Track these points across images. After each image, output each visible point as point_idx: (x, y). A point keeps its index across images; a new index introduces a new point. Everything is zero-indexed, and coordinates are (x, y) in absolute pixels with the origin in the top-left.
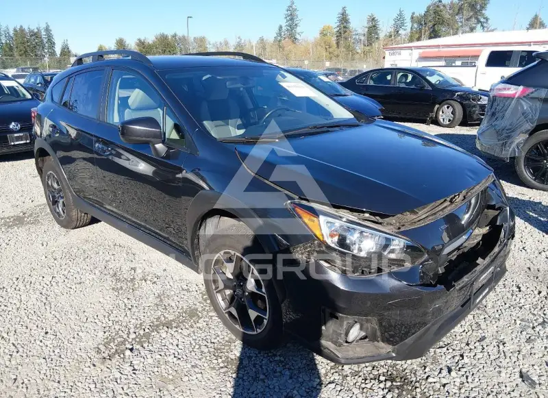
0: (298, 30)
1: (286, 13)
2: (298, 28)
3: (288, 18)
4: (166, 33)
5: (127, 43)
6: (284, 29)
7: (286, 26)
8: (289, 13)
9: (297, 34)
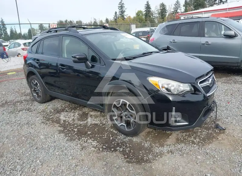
2: (125, 13)
6: (118, 13)
7: (119, 12)
8: (120, 5)
9: (125, 16)
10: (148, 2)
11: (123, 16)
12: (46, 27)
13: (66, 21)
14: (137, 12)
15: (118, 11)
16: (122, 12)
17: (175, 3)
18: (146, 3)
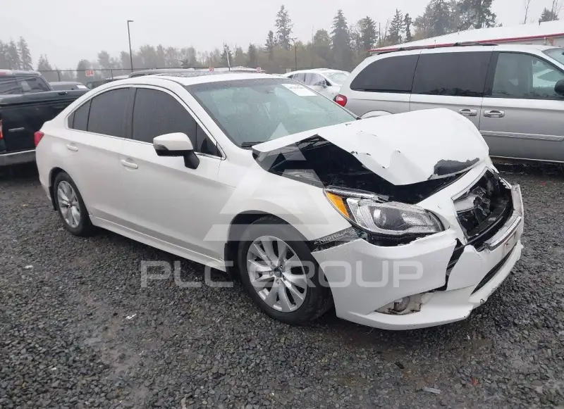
1: (277, 18)
2: (290, 33)
3: (280, 24)
6: (275, 35)
7: (279, 31)
8: (280, 18)
9: (291, 40)
10: (340, 13)
11: (286, 41)
12: (115, 59)
13: (160, 48)
14: (314, 34)
15: (275, 30)
16: (285, 32)
17: (392, 18)
18: (337, 15)
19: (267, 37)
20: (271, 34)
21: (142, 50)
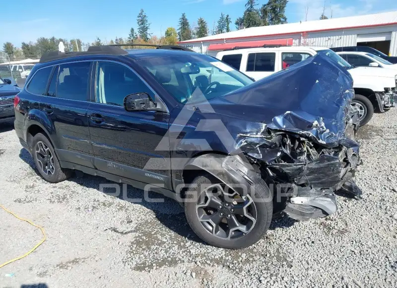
0: (149, 31)
1: (138, 19)
2: (148, 30)
3: (140, 23)
4: (45, 38)
5: (14, 47)
6: (135, 31)
7: (139, 28)
8: (141, 19)
9: (148, 35)
10: (183, 15)
11: (145, 35)
16: (144, 29)
17: (219, 19)
18: (181, 17)
19: (130, 32)
20: (132, 30)
21: (39, 42)
